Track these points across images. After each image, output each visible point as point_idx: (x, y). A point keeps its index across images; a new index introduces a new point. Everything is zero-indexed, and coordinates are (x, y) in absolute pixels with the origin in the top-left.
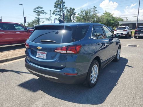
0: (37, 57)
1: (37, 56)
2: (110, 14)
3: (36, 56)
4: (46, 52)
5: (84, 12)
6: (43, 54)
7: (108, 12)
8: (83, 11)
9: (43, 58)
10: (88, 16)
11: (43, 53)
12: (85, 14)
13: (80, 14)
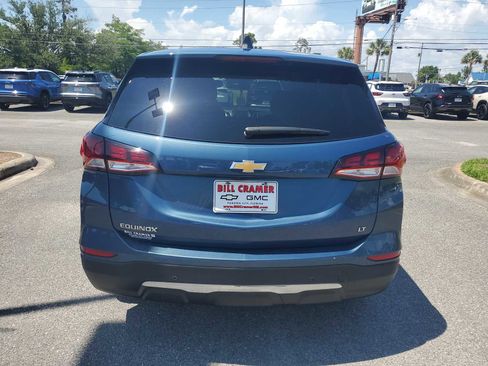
0: (219, 214)
1: (216, 209)
2: (130, 29)
3: (211, 206)
4: (275, 185)
5: (27, 10)
6: (258, 194)
7: (122, 21)
8: (23, 5)
9: (259, 211)
10: (46, 28)
11: (259, 189)
12: (30, 18)
13: (7, 15)
